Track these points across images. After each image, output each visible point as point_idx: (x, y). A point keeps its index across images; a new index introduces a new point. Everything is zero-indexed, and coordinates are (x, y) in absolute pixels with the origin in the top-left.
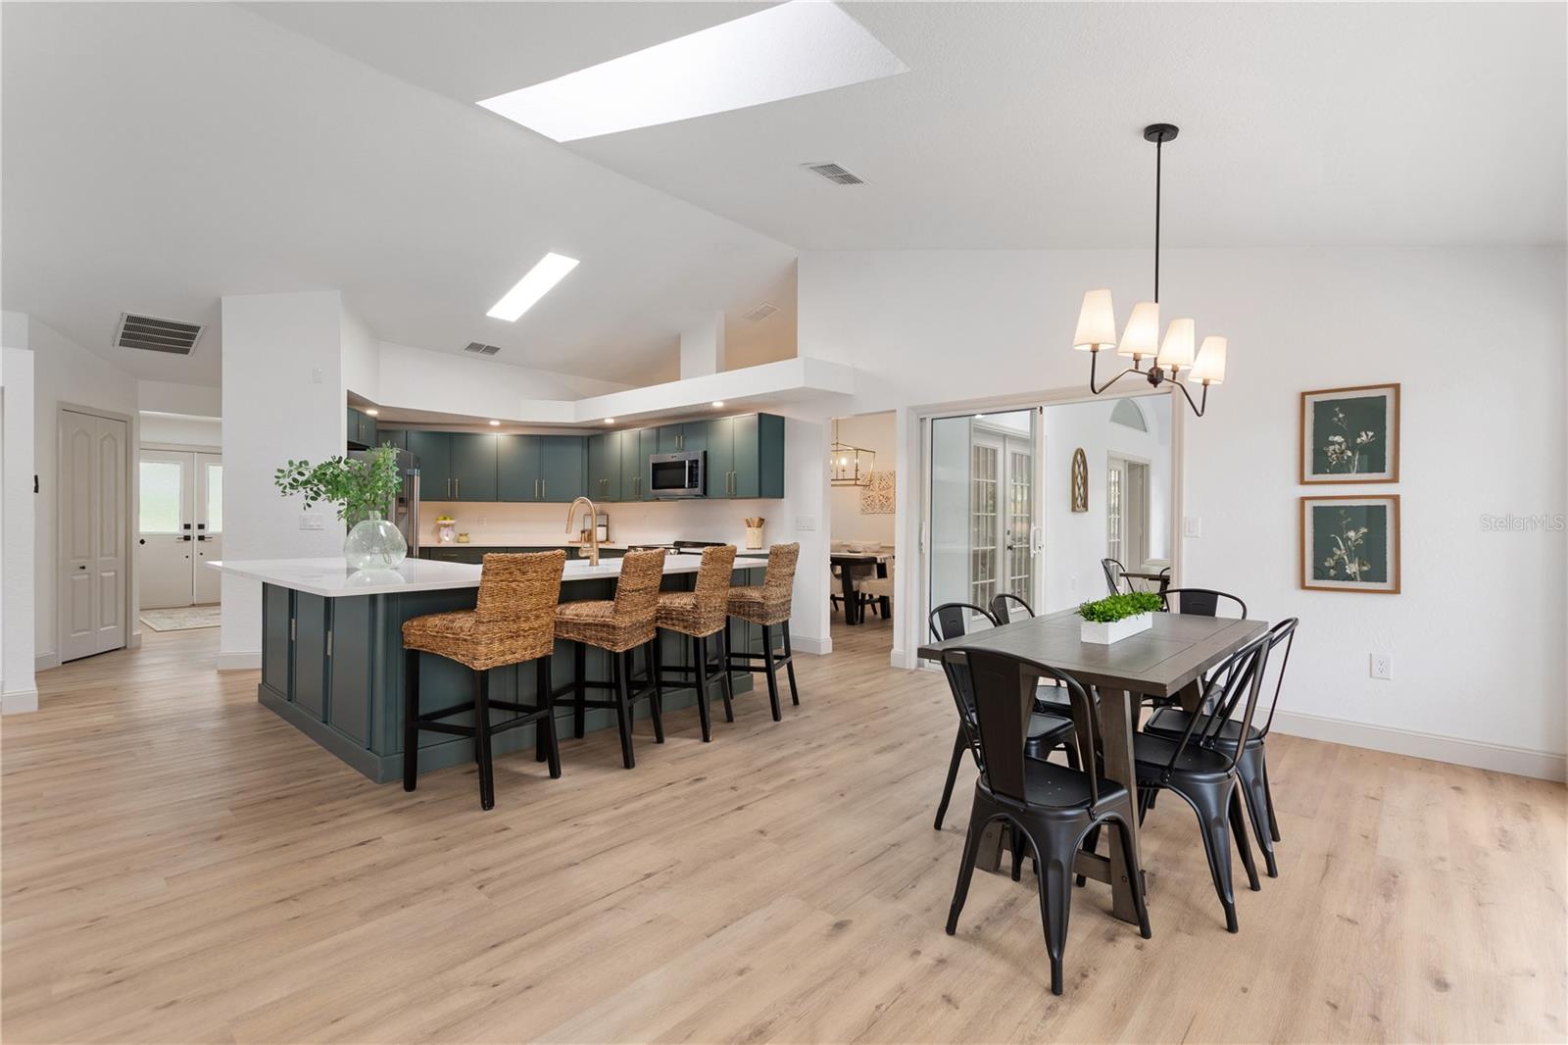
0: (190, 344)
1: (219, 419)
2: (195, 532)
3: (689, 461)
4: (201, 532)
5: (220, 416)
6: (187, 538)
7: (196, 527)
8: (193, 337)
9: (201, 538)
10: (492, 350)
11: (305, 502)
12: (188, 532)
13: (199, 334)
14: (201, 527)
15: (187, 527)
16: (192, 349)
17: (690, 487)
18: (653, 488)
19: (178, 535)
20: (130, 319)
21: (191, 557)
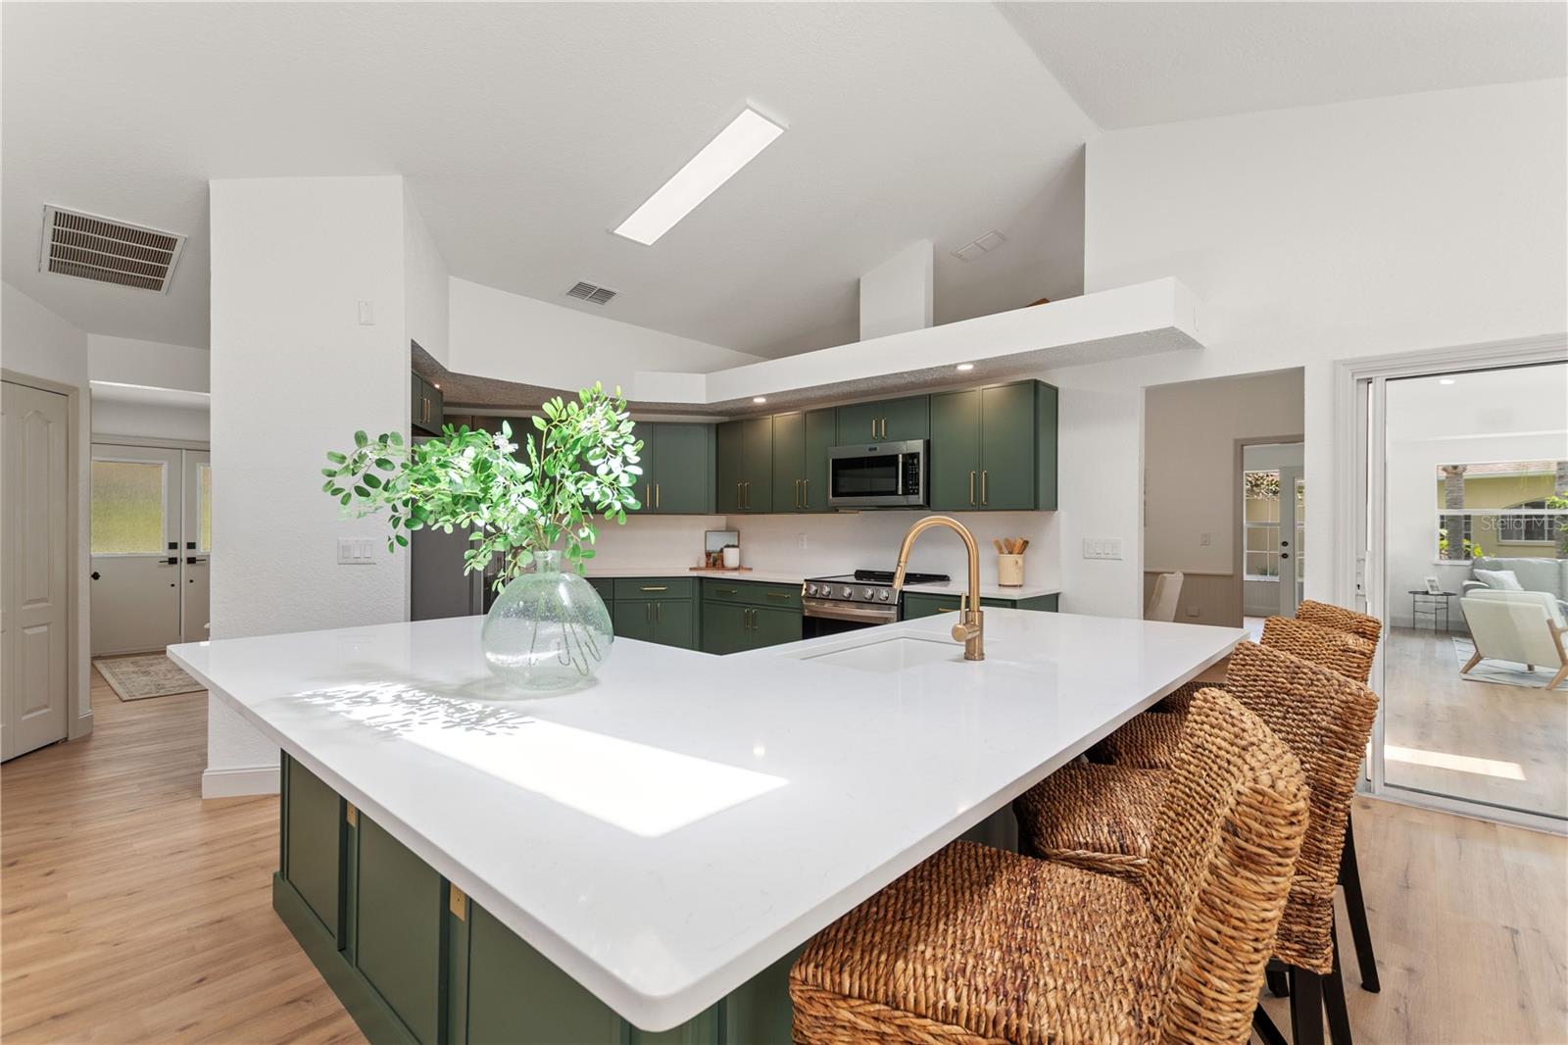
0: (162, 272)
1: (207, 394)
2: (184, 553)
3: (904, 455)
4: (191, 553)
5: (209, 392)
6: (173, 561)
7: (184, 546)
8: (165, 258)
9: (191, 561)
10: (604, 295)
11: (393, 533)
12: (174, 553)
13: (176, 253)
14: (191, 546)
15: (173, 546)
16: (166, 280)
17: (906, 492)
18: (835, 494)
19: (163, 557)
20: (61, 218)
21: (177, 585)
